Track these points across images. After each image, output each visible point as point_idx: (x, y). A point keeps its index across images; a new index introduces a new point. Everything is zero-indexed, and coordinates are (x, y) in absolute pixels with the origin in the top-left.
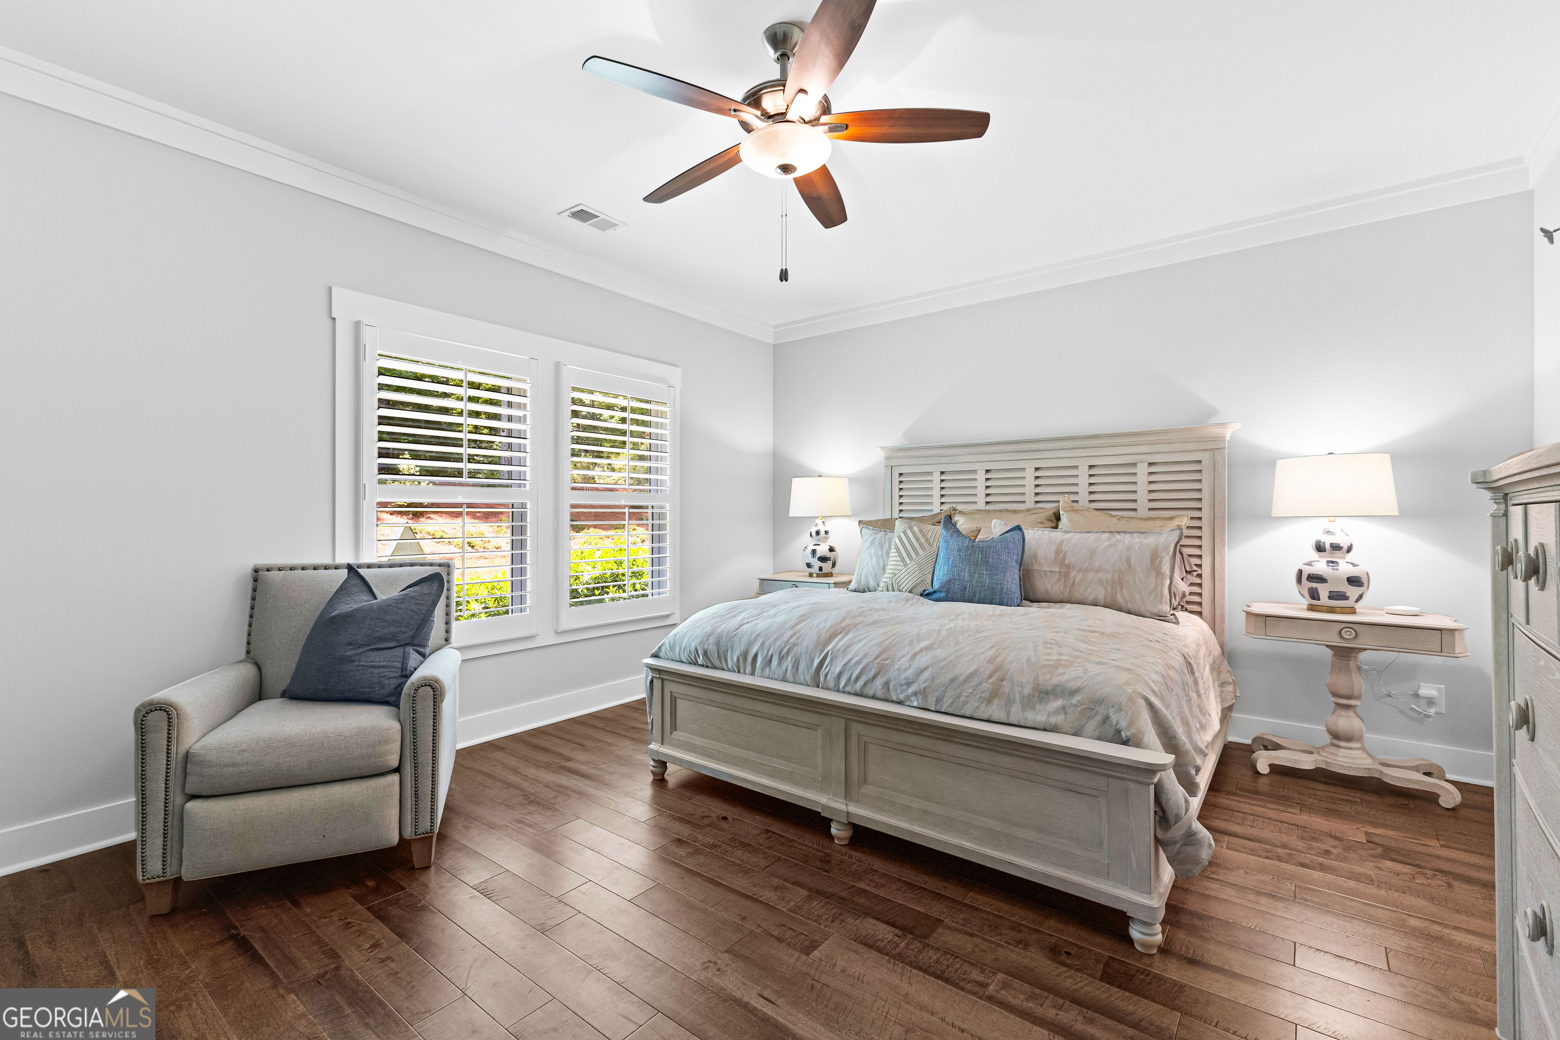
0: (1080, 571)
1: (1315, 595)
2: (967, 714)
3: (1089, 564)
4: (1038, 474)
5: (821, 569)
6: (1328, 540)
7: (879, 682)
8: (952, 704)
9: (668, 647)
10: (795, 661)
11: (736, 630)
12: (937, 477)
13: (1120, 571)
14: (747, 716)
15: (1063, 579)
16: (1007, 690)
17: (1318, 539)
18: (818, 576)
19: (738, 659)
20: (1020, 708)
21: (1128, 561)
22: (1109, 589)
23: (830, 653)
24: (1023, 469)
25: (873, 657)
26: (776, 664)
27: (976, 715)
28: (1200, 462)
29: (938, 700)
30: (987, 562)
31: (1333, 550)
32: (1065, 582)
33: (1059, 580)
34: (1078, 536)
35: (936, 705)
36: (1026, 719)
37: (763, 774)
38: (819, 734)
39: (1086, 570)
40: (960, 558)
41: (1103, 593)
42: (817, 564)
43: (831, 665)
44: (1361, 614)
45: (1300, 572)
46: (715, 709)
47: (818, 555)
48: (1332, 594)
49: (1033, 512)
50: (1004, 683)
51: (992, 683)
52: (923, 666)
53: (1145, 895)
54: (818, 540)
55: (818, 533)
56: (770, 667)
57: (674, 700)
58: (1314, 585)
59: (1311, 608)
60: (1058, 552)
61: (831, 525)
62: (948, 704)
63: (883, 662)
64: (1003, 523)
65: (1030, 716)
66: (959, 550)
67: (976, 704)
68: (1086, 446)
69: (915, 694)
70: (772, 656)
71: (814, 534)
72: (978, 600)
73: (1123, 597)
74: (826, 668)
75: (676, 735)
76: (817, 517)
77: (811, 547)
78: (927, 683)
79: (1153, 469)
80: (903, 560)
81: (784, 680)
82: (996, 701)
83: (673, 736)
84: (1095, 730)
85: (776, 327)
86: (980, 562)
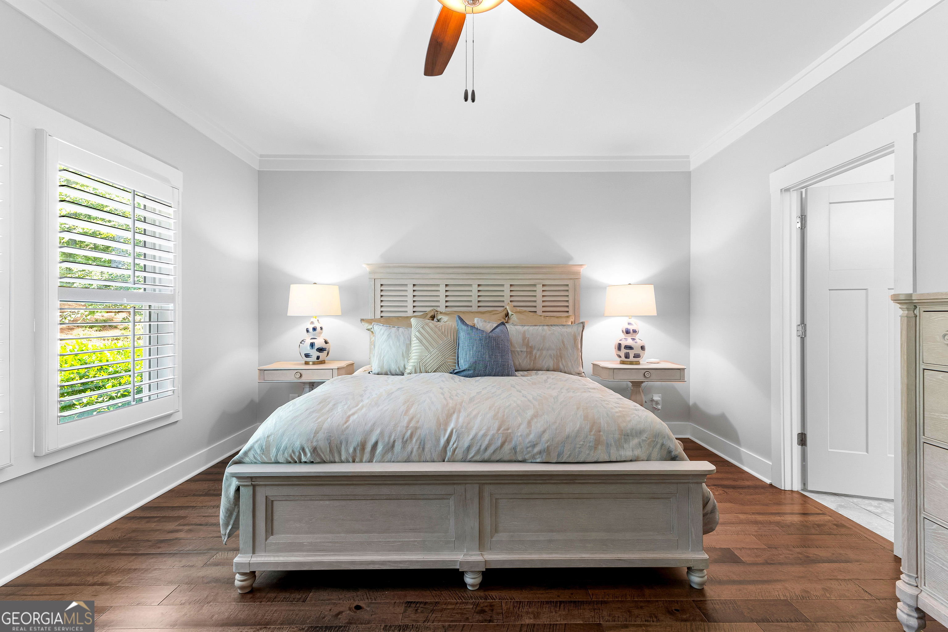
0: (538, 350)
1: (628, 356)
2: (581, 460)
3: (543, 345)
4: (480, 288)
5: (318, 358)
6: (631, 328)
7: (507, 447)
8: (570, 455)
9: (258, 451)
10: (420, 443)
11: (346, 423)
12: (410, 288)
13: (560, 349)
14: (368, 502)
15: (529, 356)
16: (604, 438)
17: (627, 327)
18: (314, 363)
19: (355, 450)
20: (615, 449)
21: (563, 342)
22: (555, 360)
23: (454, 431)
24: (470, 285)
25: (496, 428)
26: (400, 448)
27: (588, 460)
28: (568, 285)
29: (559, 455)
30: (499, 347)
31: (633, 333)
32: (530, 357)
33: (527, 356)
34: (532, 328)
35: (558, 458)
36: (621, 456)
37: (389, 551)
38: (451, 502)
39: (542, 349)
40: (482, 345)
41: (552, 362)
42: (314, 354)
43: (459, 441)
44: (643, 364)
45: (620, 345)
46: (327, 502)
47: (317, 346)
48: (635, 355)
49: (493, 313)
50: (601, 433)
51: (594, 435)
52: (542, 429)
53: (700, 552)
54: (314, 335)
55: (314, 329)
56: (393, 453)
57: (270, 504)
58: (628, 351)
59: (623, 363)
60: (524, 338)
61: (324, 322)
62: (567, 456)
63: (507, 431)
64: (483, 320)
65: (623, 454)
66: (480, 340)
67: (587, 452)
68: (510, 272)
69: (540, 453)
70: (394, 442)
71: (311, 330)
72: (494, 374)
73: (562, 364)
74: (454, 444)
75: (272, 539)
76: (312, 317)
77: (308, 341)
78: (549, 443)
79: (545, 288)
80: (427, 349)
81: (408, 460)
82: (600, 447)
83: (268, 541)
84: (658, 454)
85: (261, 156)
86: (495, 347)
